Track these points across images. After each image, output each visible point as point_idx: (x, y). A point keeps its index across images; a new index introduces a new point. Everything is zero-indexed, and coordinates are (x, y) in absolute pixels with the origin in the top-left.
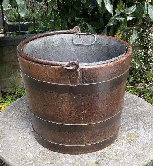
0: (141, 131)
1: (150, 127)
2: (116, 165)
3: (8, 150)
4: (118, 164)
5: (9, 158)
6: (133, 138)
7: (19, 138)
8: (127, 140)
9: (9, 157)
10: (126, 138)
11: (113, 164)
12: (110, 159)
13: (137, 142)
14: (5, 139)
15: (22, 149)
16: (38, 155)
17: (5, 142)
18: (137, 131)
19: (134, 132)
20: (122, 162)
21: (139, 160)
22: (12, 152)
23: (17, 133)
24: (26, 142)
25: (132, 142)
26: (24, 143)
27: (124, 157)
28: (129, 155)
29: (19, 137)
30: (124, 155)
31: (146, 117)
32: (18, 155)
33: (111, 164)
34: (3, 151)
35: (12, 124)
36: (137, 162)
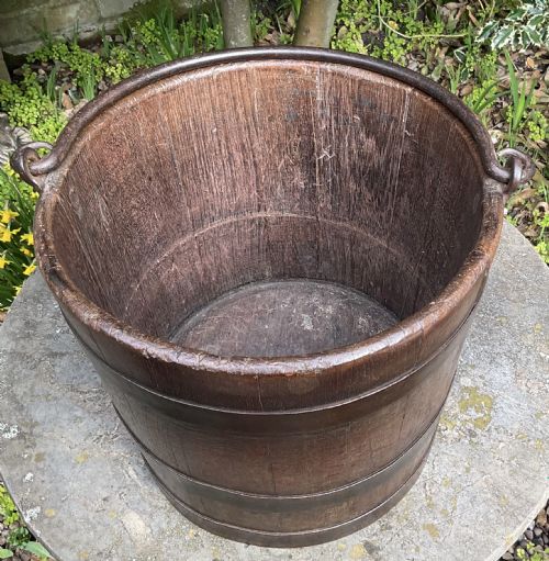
0: (502, 374)
1: (529, 353)
2: (433, 551)
3: (59, 504)
4: (440, 546)
5: (64, 545)
6: (480, 415)
7: (89, 442)
8: (458, 423)
9: (65, 540)
10: (455, 416)
11: (422, 549)
12: (410, 524)
13: (494, 433)
14: (42, 450)
15: (105, 500)
16: (164, 526)
17: (41, 465)
18: (487, 377)
19: (480, 383)
20: (452, 535)
21: (506, 524)
22: (71, 515)
23: (79, 413)
24: (116, 460)
25: (479, 431)
26: (109, 468)
27: (458, 512)
28: (473, 500)
29: (90, 435)
30: (455, 498)
31: (514, 301)
32: (94, 527)
33: (417, 549)
34: (38, 509)
35: (58, 370)
36: (501, 530)
